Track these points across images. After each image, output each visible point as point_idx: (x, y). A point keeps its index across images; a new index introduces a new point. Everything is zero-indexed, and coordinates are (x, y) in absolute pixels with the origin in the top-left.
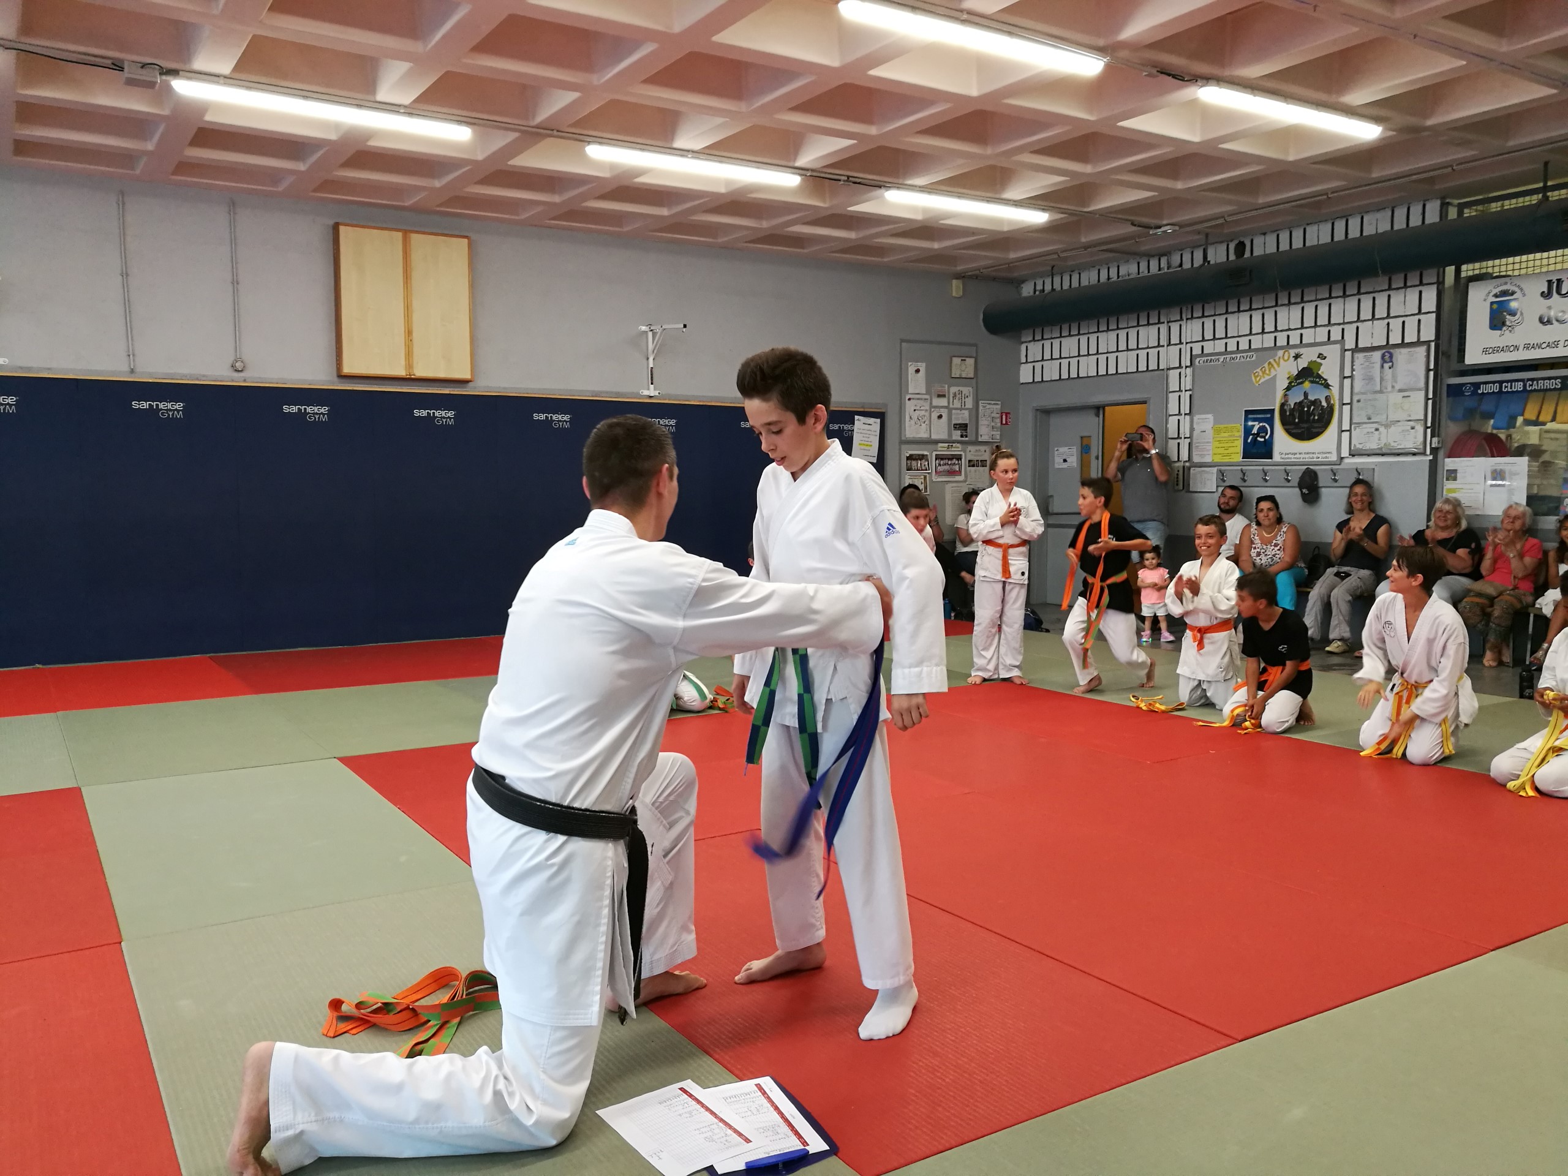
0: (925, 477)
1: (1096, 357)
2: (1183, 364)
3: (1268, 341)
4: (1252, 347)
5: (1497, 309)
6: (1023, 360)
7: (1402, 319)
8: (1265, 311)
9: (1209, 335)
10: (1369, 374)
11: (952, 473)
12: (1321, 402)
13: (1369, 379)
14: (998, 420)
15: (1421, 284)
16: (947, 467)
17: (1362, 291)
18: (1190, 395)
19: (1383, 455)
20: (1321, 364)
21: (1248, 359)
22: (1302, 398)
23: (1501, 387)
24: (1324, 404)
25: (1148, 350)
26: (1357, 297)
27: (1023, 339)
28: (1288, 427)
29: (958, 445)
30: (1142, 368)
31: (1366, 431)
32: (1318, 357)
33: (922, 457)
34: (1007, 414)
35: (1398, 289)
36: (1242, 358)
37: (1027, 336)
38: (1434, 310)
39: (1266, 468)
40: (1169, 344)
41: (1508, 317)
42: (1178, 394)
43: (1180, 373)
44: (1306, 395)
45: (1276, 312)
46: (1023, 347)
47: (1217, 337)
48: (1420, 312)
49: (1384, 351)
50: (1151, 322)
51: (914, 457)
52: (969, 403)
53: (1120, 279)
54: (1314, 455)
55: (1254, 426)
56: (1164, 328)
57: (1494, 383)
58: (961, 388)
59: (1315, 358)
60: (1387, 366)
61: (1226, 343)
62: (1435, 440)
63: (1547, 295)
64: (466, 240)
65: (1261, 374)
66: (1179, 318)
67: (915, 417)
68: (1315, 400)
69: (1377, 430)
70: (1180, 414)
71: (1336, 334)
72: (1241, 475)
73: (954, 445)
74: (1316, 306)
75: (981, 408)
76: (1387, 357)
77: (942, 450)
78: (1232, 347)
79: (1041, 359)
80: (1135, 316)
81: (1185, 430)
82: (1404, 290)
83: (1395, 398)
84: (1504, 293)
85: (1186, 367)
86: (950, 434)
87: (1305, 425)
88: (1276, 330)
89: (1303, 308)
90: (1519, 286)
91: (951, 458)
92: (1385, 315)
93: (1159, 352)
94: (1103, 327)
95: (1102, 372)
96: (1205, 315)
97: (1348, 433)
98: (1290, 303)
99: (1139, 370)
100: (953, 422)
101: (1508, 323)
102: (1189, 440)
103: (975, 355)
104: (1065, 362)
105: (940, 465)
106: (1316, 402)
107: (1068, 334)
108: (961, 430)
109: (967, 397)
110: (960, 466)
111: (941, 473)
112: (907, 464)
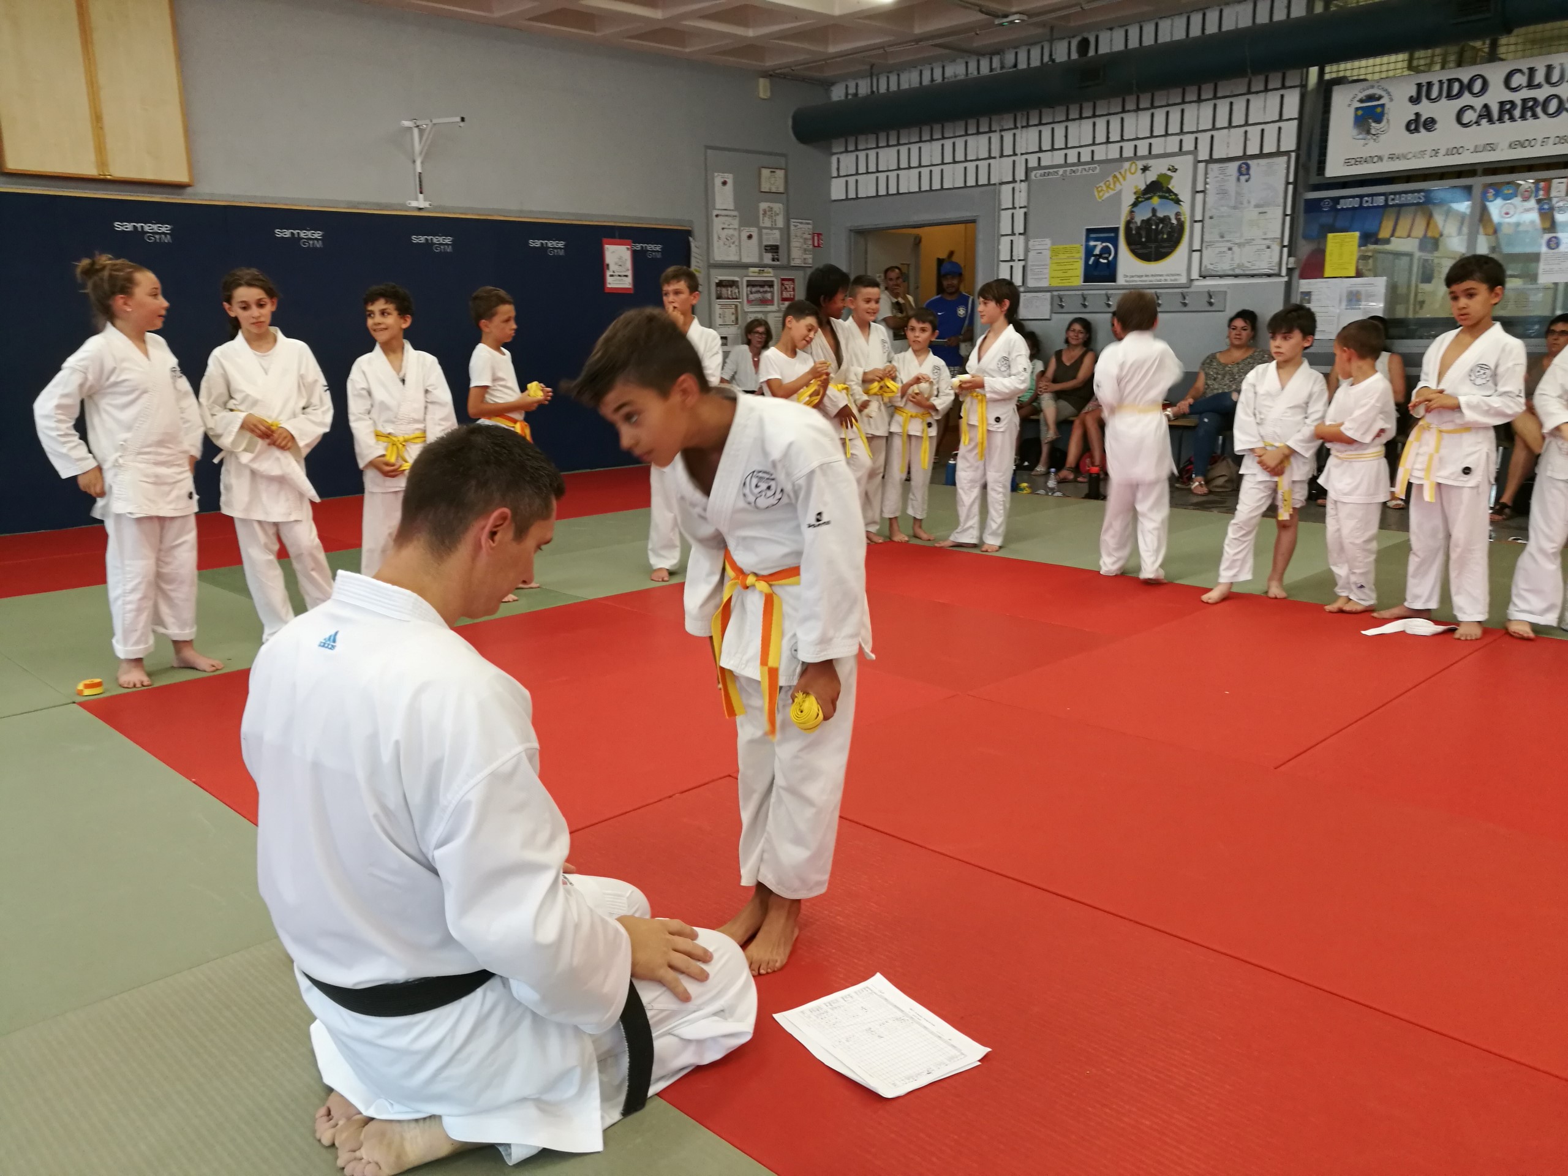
0: (736, 306)
1: (917, 171)
2: (1018, 178)
3: (1113, 152)
4: (1096, 158)
5: (1362, 115)
6: (835, 174)
7: (1260, 127)
8: (1109, 117)
9: (1046, 146)
10: (1223, 188)
11: (764, 302)
12: (1170, 219)
13: (1223, 193)
14: (810, 242)
15: (1283, 87)
16: (758, 296)
17: (1219, 94)
18: (1025, 214)
19: (1236, 276)
20: (1171, 177)
21: (1091, 172)
22: (1148, 215)
23: (1361, 202)
24: (1174, 221)
25: (978, 163)
26: (1211, 103)
27: (834, 150)
28: (1133, 247)
29: (770, 270)
30: (971, 182)
31: (1218, 250)
32: (1169, 170)
33: (734, 284)
34: (819, 235)
35: (1257, 92)
36: (1084, 173)
37: (838, 146)
38: (1296, 116)
39: (1110, 292)
40: (1002, 156)
41: (1373, 124)
42: (1010, 212)
43: (1013, 189)
44: (1154, 211)
45: (1122, 119)
46: (834, 159)
47: (1056, 147)
48: (1281, 119)
49: (1241, 162)
50: (981, 130)
51: (724, 284)
52: (780, 223)
53: (946, 80)
54: (1162, 278)
55: (1095, 246)
56: (995, 138)
57: (1353, 197)
58: (771, 205)
59: (1165, 171)
60: (1243, 178)
61: (1066, 155)
62: (1292, 259)
63: (1415, 100)
65: (1104, 188)
66: (1013, 126)
67: (723, 236)
68: (1165, 216)
69: (1230, 249)
70: (1013, 234)
71: (1188, 145)
72: (1081, 301)
73: (766, 269)
74: (1168, 113)
75: (792, 228)
76: (1244, 170)
77: (753, 274)
78: (1072, 158)
79: (854, 172)
80: (962, 124)
81: (1019, 252)
82: (1262, 95)
83: (1251, 214)
84: (1370, 98)
85: (1021, 181)
86: (761, 257)
87: (1153, 246)
88: (1122, 140)
89: (1152, 115)
90: (1386, 90)
91: (763, 284)
92: (1243, 123)
93: (989, 165)
94: (926, 137)
95: (925, 186)
96: (1044, 121)
97: (1198, 253)
98: (1138, 109)
99: (968, 185)
100: (765, 243)
101: (1373, 131)
102: (1022, 263)
103: (784, 166)
104: (882, 177)
105: (751, 293)
106: (1165, 220)
107: (885, 144)
108: (772, 252)
109: (778, 214)
110: (773, 293)
111: (753, 303)
112: (717, 291)
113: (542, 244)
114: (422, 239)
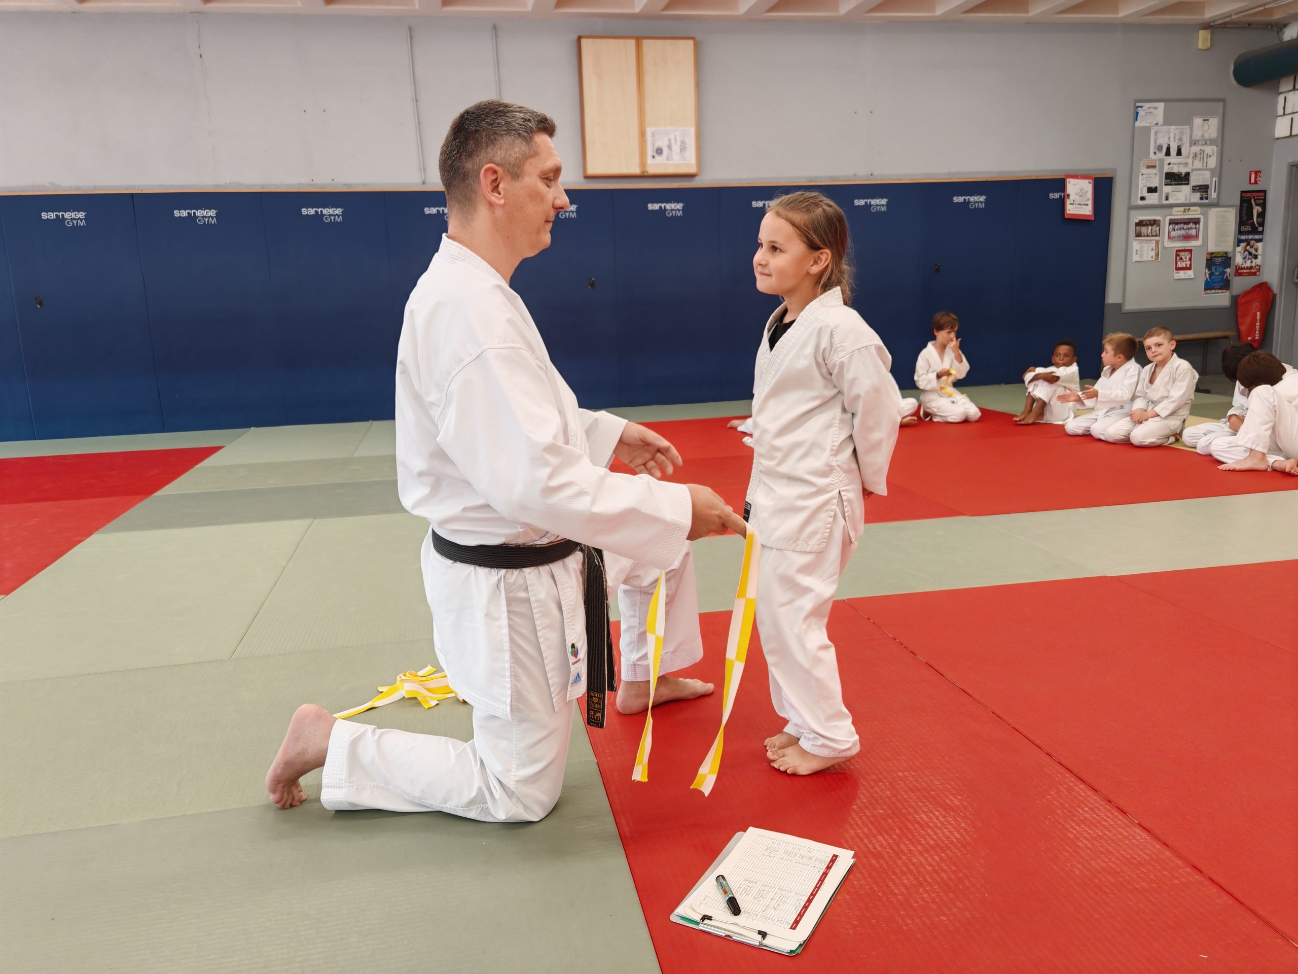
0: (1157, 242)
6: (1281, 112)
11: (1187, 238)
16: (1181, 232)
27: (1282, 89)
29: (1197, 208)
33: (1154, 223)
34: (1256, 173)
37: (1286, 85)
46: (1281, 98)
51: (1144, 223)
52: (1213, 162)
58: (1203, 147)
64: (691, 42)
73: (1192, 208)
77: (1178, 214)
86: (1187, 197)
91: (1187, 222)
100: (1192, 184)
103: (1221, 111)
105: (1174, 230)
108: (1200, 192)
109: (1210, 156)
110: (1198, 230)
111: (1175, 239)
112: (1136, 230)
113: (965, 199)
114: (862, 202)
